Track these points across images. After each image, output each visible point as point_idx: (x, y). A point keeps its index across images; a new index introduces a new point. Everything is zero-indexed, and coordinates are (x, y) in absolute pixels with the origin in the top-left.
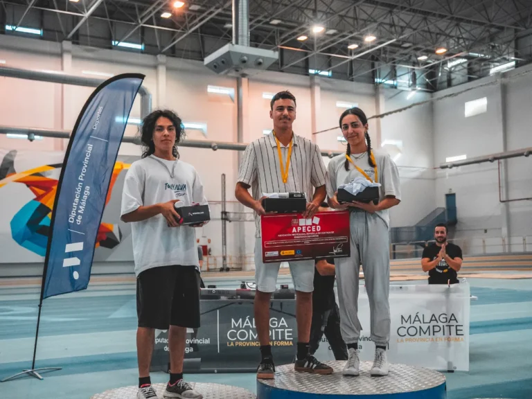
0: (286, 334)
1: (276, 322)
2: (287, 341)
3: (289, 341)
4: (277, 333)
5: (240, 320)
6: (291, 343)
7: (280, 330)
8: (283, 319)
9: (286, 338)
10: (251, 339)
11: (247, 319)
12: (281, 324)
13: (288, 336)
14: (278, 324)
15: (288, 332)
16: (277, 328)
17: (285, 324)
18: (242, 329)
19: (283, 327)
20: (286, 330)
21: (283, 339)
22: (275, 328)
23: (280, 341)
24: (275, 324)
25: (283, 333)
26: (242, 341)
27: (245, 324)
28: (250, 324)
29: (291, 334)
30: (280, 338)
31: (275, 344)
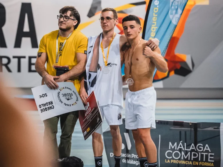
0: (209, 157)
1: (202, 148)
2: (209, 162)
3: (211, 162)
4: (202, 155)
5: (176, 144)
6: (212, 165)
7: (204, 154)
8: (207, 145)
9: (209, 160)
10: (182, 158)
11: (181, 144)
12: (205, 149)
13: (211, 159)
15: (211, 156)
16: (203, 152)
17: (209, 149)
18: (177, 150)
19: (207, 151)
20: (209, 154)
21: (207, 161)
22: (201, 152)
23: (204, 162)
24: (201, 149)
25: (207, 156)
26: (176, 160)
27: (179, 147)
28: (182, 147)
29: (213, 157)
30: (204, 160)
31: (200, 164)
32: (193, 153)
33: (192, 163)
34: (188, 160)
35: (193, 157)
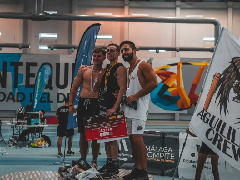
0: (171, 156)
1: (167, 150)
2: (171, 160)
3: (173, 160)
4: (167, 155)
5: (150, 147)
6: (173, 162)
7: (168, 154)
8: (170, 148)
9: (171, 159)
10: (154, 157)
11: (153, 147)
12: (169, 151)
13: (172, 158)
14: (168, 151)
15: (172, 155)
16: (167, 152)
17: (171, 151)
18: (150, 151)
19: (170, 152)
20: (171, 154)
21: (170, 159)
22: (166, 153)
23: (168, 159)
24: (166, 151)
25: (170, 155)
26: (150, 158)
27: (152, 149)
28: (154, 149)
29: (174, 156)
30: (168, 158)
31: (165, 161)
32: (161, 153)
33: (160, 160)
34: (157, 158)
35: (160, 156)
